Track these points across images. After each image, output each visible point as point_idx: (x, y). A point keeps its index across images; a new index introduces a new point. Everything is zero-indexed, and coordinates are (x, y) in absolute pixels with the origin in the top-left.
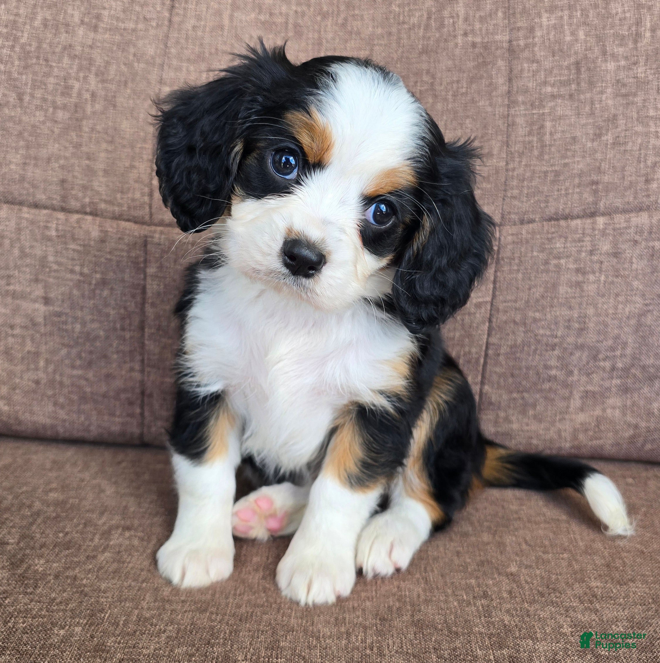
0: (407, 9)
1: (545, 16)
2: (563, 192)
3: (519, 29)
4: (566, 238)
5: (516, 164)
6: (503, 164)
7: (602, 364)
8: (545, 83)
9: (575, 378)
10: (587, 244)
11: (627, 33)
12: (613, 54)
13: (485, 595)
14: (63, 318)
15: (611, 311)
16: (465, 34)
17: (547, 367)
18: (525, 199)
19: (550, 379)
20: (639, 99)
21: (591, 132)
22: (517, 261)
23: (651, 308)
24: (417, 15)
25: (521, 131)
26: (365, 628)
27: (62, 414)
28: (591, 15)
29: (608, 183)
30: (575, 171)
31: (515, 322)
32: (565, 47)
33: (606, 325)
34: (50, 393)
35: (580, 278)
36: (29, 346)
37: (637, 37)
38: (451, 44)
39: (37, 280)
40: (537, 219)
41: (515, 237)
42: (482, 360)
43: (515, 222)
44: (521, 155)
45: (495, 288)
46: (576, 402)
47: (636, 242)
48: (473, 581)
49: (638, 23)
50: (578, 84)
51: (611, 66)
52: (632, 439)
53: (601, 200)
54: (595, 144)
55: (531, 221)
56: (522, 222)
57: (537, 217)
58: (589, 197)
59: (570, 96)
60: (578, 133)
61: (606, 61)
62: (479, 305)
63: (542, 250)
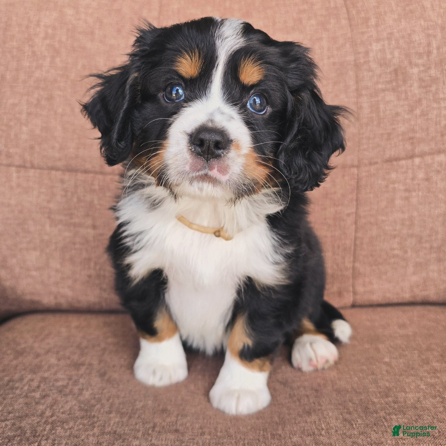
1: (374, 45)
2: (393, 145)
3: (359, 53)
4: (397, 172)
5: (364, 131)
6: (356, 131)
7: (424, 245)
8: (377, 83)
9: (409, 253)
10: (410, 175)
11: (422, 51)
12: (415, 64)
13: (373, 374)
15: (427, 213)
16: (329, 58)
17: (392, 249)
18: (370, 150)
19: (394, 256)
20: (433, 88)
21: (407, 109)
22: (369, 187)
25: (366, 111)
27: (105, 295)
28: (400, 43)
29: (418, 138)
30: (399, 132)
31: (371, 223)
32: (387, 62)
33: (424, 221)
34: (97, 282)
35: (407, 194)
36: (84, 255)
37: (429, 53)
39: (87, 215)
41: (367, 173)
42: (353, 248)
43: (366, 164)
44: (367, 125)
45: (357, 205)
46: (411, 269)
47: (438, 172)
48: (364, 367)
49: (429, 45)
50: (397, 82)
51: (415, 70)
53: (415, 149)
54: (409, 116)
55: (376, 163)
56: (371, 164)
57: (379, 161)
58: (409, 147)
59: (394, 90)
60: (400, 110)
61: (412, 68)
62: (349, 215)
63: (384, 179)
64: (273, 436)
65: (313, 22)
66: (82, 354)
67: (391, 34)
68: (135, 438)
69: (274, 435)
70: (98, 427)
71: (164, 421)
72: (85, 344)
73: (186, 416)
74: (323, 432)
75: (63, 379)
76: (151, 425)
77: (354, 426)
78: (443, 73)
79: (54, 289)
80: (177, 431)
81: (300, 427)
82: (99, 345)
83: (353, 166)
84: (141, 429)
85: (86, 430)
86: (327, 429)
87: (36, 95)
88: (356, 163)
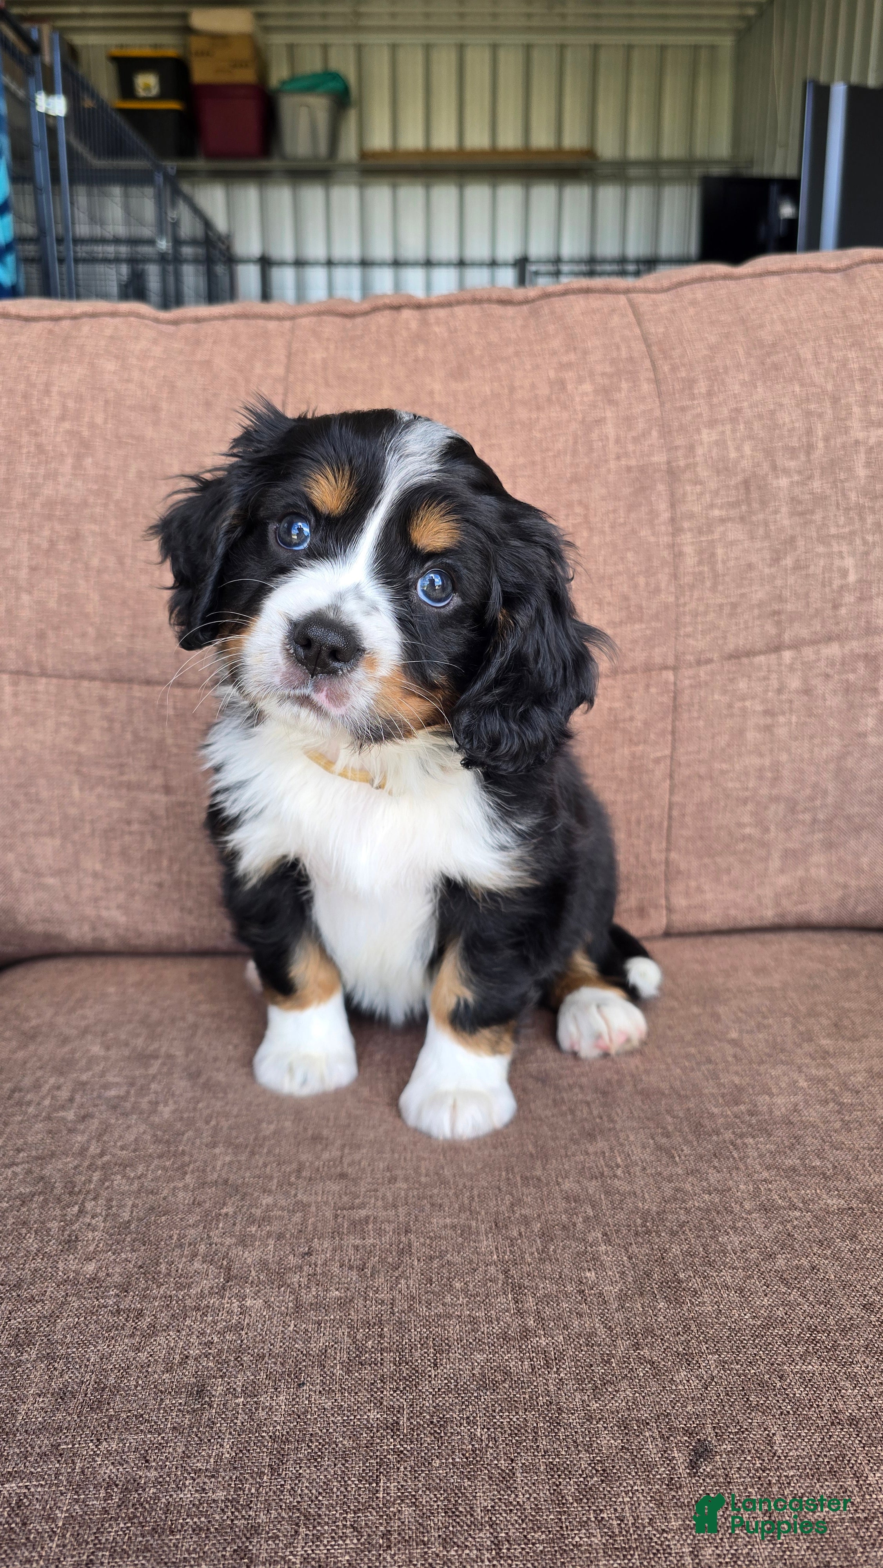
0: (549, 434)
1: (705, 432)
2: (742, 626)
3: (677, 448)
4: (750, 677)
5: (687, 598)
6: (671, 599)
7: (801, 817)
8: (712, 506)
9: (772, 834)
10: (774, 683)
11: (798, 445)
12: (785, 469)
13: (709, 1061)
14: (189, 808)
15: (806, 756)
16: (618, 458)
17: (740, 825)
18: (700, 637)
19: (744, 838)
20: (818, 517)
21: (768, 557)
22: (696, 707)
23: (850, 749)
24: (561, 439)
25: (690, 561)
26: (588, 1104)
27: (191, 921)
28: (755, 428)
29: (791, 612)
30: (754, 602)
31: (700, 777)
32: (730, 465)
33: (802, 771)
34: (175, 896)
35: (769, 720)
36: (149, 844)
37: (810, 448)
38: (603, 470)
39: (154, 767)
40: (715, 659)
41: (692, 681)
42: (665, 824)
43: (690, 664)
44: (692, 587)
45: (674, 740)
46: (775, 863)
47: (827, 676)
48: (693, 1050)
49: (809, 432)
50: (749, 505)
51: (784, 482)
52: (843, 901)
53: (785, 633)
54: (773, 570)
55: (710, 661)
56: (699, 663)
57: (715, 656)
58: (771, 629)
59: (742, 519)
60: (754, 558)
61: (777, 477)
62: (657, 761)
63: (725, 692)
64: (525, 1179)
65: (587, 387)
66: (152, 1037)
67: (738, 410)
68: (266, 1191)
69: (527, 1178)
70: (193, 1172)
71: (318, 1158)
72: (155, 1015)
73: (359, 1147)
74: (619, 1172)
75: (117, 1083)
76: (294, 1166)
77: (677, 1159)
78: (837, 487)
79: (90, 911)
80: (343, 1176)
81: (576, 1162)
82: (183, 1019)
83: (666, 668)
84: (275, 1175)
85: (170, 1179)
86: (627, 1166)
87: (46, 533)
88: (671, 661)
